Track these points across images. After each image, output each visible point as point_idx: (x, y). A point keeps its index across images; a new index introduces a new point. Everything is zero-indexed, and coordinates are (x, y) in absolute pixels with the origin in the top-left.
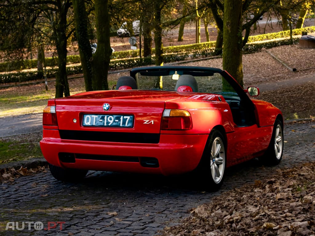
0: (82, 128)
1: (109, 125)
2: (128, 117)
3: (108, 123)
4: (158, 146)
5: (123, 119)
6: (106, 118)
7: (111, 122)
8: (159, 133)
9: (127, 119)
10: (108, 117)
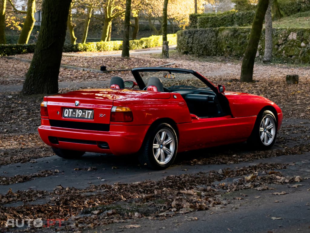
0: (63, 118)
1: (79, 116)
2: (91, 112)
3: (78, 115)
4: (109, 133)
5: (88, 112)
6: (77, 111)
7: (80, 114)
8: (109, 123)
9: (90, 112)
10: (78, 111)
